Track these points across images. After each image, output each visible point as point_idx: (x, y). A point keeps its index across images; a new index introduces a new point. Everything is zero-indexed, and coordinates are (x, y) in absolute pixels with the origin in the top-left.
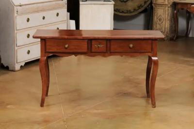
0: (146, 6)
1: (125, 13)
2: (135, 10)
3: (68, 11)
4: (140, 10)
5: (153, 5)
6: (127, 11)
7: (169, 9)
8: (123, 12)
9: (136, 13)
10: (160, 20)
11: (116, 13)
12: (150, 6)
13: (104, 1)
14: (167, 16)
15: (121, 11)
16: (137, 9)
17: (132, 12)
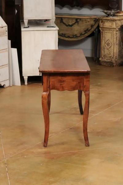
0: (93, 30)
1: (71, 38)
2: (81, 34)
3: (9, 39)
4: (87, 35)
5: (100, 29)
6: (73, 35)
7: (118, 32)
8: (69, 37)
9: (83, 38)
10: (108, 44)
11: (62, 38)
12: (97, 30)
13: (48, 27)
14: (115, 40)
15: (67, 36)
16: (83, 33)
17: (78, 37)
